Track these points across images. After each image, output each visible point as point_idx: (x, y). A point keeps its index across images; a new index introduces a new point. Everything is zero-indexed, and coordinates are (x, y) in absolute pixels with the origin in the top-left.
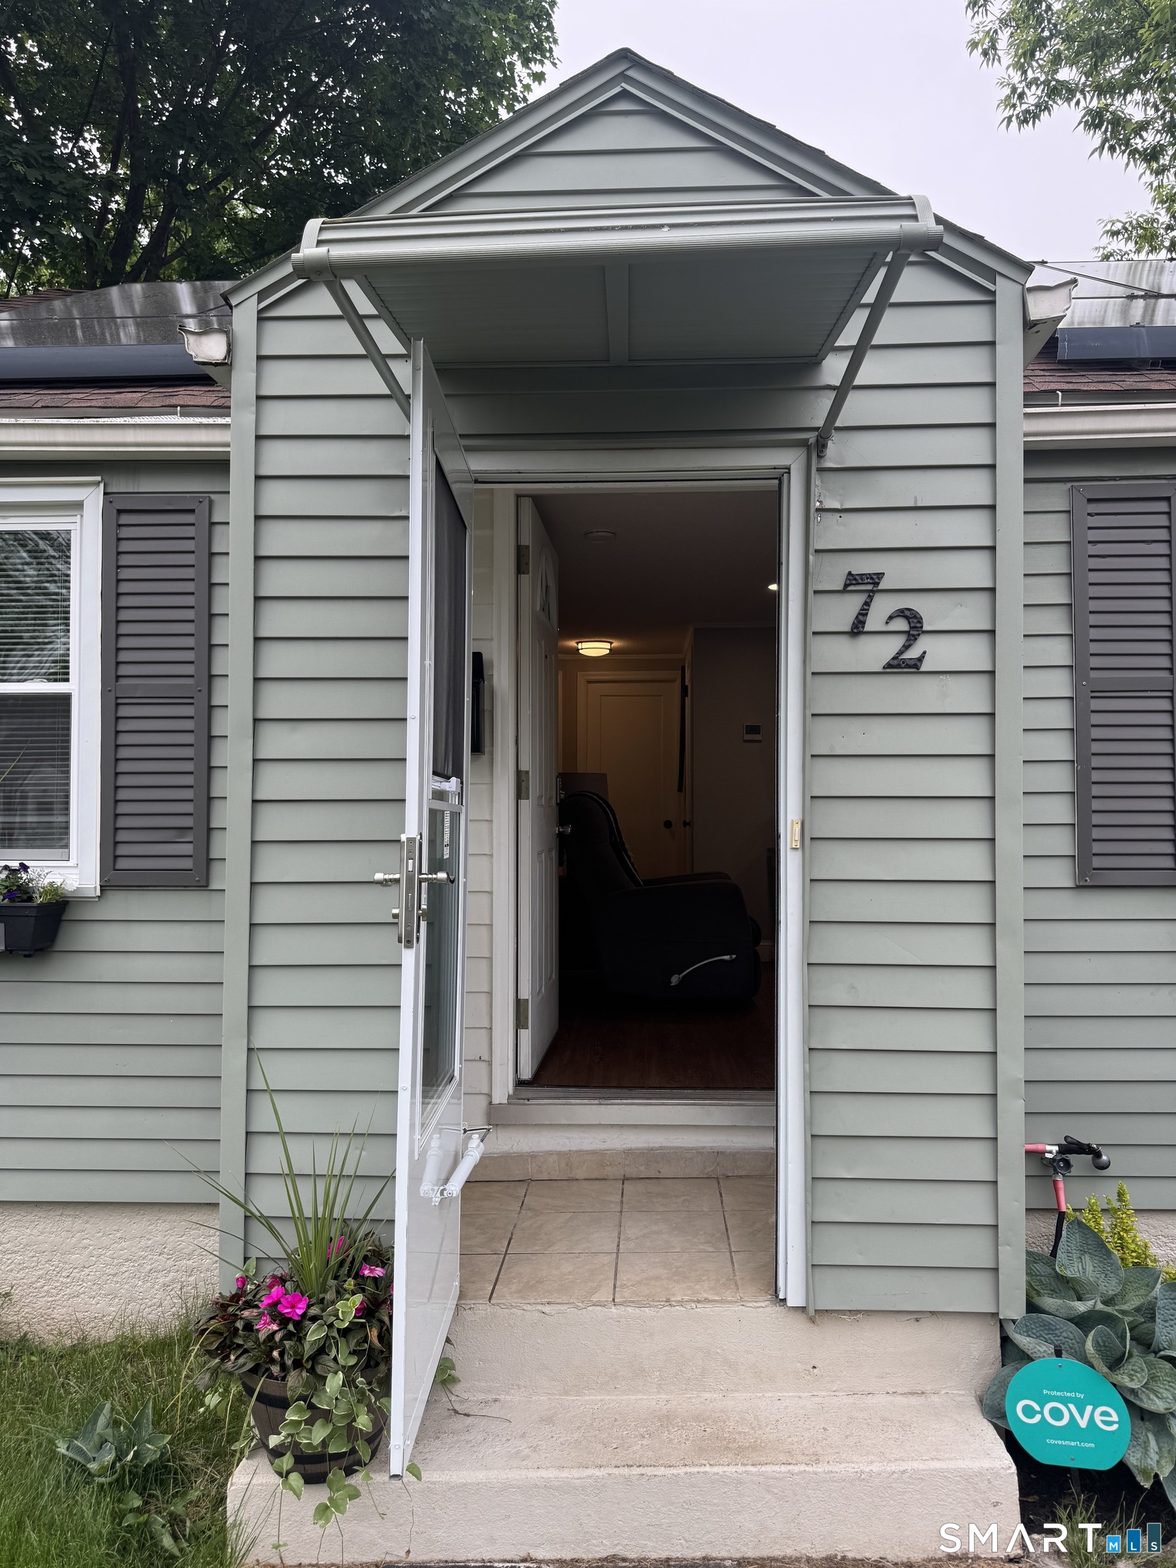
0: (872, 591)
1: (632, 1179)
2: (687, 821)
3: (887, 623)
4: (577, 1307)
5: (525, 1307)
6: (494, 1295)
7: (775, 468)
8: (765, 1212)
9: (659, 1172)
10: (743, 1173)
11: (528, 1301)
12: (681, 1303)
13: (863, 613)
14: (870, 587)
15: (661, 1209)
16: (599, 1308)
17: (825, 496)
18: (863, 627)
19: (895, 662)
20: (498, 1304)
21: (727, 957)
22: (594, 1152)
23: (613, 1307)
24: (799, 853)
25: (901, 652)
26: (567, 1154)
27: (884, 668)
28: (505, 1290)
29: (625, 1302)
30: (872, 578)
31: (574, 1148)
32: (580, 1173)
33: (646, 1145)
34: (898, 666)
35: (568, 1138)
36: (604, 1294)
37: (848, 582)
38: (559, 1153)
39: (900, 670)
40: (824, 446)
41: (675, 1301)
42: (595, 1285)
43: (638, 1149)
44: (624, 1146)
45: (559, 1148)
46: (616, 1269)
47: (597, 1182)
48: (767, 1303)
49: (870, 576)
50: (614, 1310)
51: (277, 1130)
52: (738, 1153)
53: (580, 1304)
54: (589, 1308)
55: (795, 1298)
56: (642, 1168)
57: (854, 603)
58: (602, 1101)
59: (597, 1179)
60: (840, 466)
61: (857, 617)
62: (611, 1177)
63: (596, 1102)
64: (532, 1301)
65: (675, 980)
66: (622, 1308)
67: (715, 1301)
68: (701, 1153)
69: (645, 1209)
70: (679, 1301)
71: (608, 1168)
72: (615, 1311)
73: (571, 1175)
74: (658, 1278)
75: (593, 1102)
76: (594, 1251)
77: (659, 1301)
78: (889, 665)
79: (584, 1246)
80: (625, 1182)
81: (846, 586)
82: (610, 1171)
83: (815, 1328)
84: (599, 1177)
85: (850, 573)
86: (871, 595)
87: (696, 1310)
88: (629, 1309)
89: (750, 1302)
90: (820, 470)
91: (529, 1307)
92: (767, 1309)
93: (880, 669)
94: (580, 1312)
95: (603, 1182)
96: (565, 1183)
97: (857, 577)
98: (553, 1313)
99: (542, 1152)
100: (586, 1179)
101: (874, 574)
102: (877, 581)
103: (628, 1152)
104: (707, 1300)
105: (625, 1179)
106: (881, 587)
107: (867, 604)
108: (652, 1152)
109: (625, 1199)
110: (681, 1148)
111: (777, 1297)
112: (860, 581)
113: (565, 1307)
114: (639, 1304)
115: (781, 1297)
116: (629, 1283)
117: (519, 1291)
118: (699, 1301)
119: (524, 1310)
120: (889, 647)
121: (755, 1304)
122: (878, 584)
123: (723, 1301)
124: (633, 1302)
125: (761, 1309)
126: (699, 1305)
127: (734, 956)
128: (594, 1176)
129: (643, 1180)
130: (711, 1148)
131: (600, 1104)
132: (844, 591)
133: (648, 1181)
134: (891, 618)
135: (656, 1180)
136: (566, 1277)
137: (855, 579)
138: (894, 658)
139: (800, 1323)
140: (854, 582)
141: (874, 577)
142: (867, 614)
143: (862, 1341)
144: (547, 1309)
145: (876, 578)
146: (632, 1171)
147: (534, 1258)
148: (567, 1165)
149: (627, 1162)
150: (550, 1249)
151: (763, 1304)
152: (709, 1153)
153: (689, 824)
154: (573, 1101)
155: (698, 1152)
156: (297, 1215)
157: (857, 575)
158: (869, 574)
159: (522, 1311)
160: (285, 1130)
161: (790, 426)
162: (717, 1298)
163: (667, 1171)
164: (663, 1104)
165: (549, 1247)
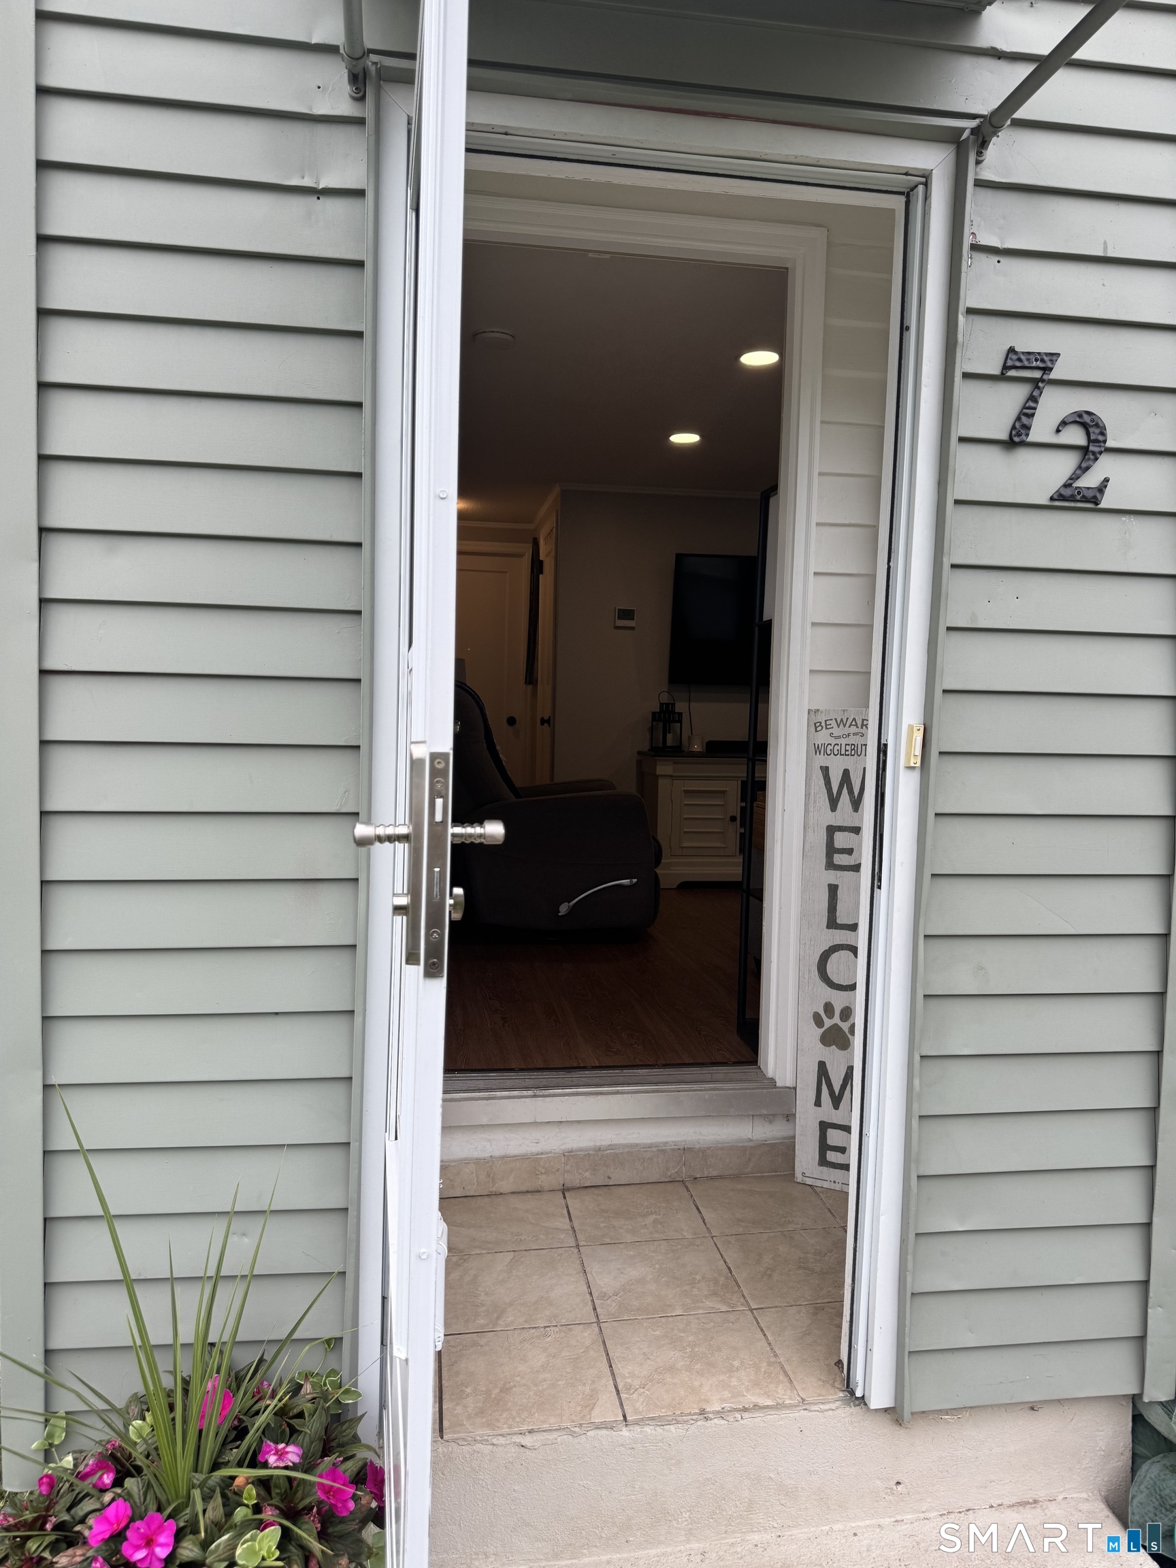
0: (1041, 380)
1: (573, 1189)
2: (546, 718)
3: (1058, 431)
4: (573, 1434)
5: (495, 1441)
6: (446, 1423)
7: (906, 174)
8: (766, 1236)
9: (609, 1178)
10: (715, 1173)
11: (500, 1432)
12: (721, 1414)
13: (1027, 413)
14: (1037, 374)
15: (629, 1238)
16: (604, 1432)
17: (979, 226)
18: (1027, 435)
19: (1067, 492)
20: (454, 1441)
21: (625, 882)
22: (524, 1158)
23: (624, 1429)
24: (916, 775)
25: (1074, 477)
26: (488, 1162)
27: (1052, 499)
28: (459, 1410)
29: (642, 1420)
30: (1043, 361)
31: (497, 1153)
32: (505, 1186)
33: (591, 1144)
34: (1072, 498)
35: (489, 1141)
36: (606, 1409)
37: (1009, 363)
38: (478, 1162)
39: (1072, 504)
40: (983, 144)
41: (713, 1412)
42: (587, 1389)
43: (581, 1150)
44: (563, 1147)
45: (476, 1155)
46: (609, 1360)
47: (529, 1196)
48: (838, 1403)
49: (1039, 356)
50: (625, 1432)
51: (101, 1213)
52: (709, 1148)
53: (577, 1429)
54: (589, 1433)
55: (880, 1395)
56: (587, 1174)
57: (1014, 396)
58: (538, 1092)
59: (528, 1192)
60: (1004, 181)
61: (1018, 419)
62: (546, 1188)
63: (530, 1093)
64: (506, 1430)
65: (564, 909)
66: (638, 1429)
67: (768, 1407)
68: (664, 1151)
69: (607, 1240)
70: (718, 1412)
71: (543, 1177)
72: (628, 1434)
73: (494, 1189)
74: (672, 1369)
75: (525, 1093)
76: (564, 1322)
77: (690, 1414)
78: (1059, 497)
79: (547, 1313)
80: (567, 1195)
81: (1005, 367)
82: (545, 1181)
83: (901, 1432)
84: (530, 1190)
85: (1012, 350)
86: (1036, 384)
87: (741, 1422)
88: (648, 1429)
89: (816, 1404)
90: (980, 184)
91: (502, 1440)
92: (839, 1411)
93: (1044, 501)
94: (576, 1440)
95: (537, 1196)
96: (487, 1200)
97: (1023, 357)
98: (537, 1445)
99: (454, 1161)
100: (513, 1193)
101: (1047, 354)
102: (1049, 364)
103: (569, 1155)
104: (757, 1407)
105: (564, 1190)
106: (1054, 375)
107: (1033, 399)
108: (600, 1153)
109: (576, 1224)
110: (637, 1145)
111: (852, 1393)
112: (1026, 363)
113: (555, 1435)
114: (660, 1421)
115: (859, 1394)
116: (636, 1383)
117: (481, 1412)
118: (745, 1410)
119: (493, 1444)
120: (1059, 468)
121: (822, 1407)
122: (1051, 369)
123: (779, 1407)
124: (653, 1419)
125: (831, 1412)
126: (746, 1415)
127: (635, 880)
128: (524, 1188)
129: (589, 1190)
130: (675, 1143)
131: (535, 1096)
132: (1002, 377)
133: (596, 1191)
134: (1064, 423)
135: (605, 1189)
136: (541, 1376)
137: (1020, 360)
138: (1066, 486)
139: (885, 1428)
140: (1018, 364)
141: (1046, 358)
142: (1033, 415)
143: (962, 1443)
144: (527, 1440)
145: (1046, 361)
146: (574, 1179)
147: (483, 1341)
148: (488, 1176)
149: (568, 1168)
150: (501, 1322)
151: (833, 1406)
152: (673, 1150)
153: (548, 721)
154: (499, 1094)
155: (658, 1150)
156: (139, 1342)
157: (1023, 353)
158: (1039, 353)
159: (490, 1447)
160: (113, 1212)
161: (936, 107)
162: (770, 1403)
163: (619, 1176)
164: (617, 1093)
165: (498, 1318)
